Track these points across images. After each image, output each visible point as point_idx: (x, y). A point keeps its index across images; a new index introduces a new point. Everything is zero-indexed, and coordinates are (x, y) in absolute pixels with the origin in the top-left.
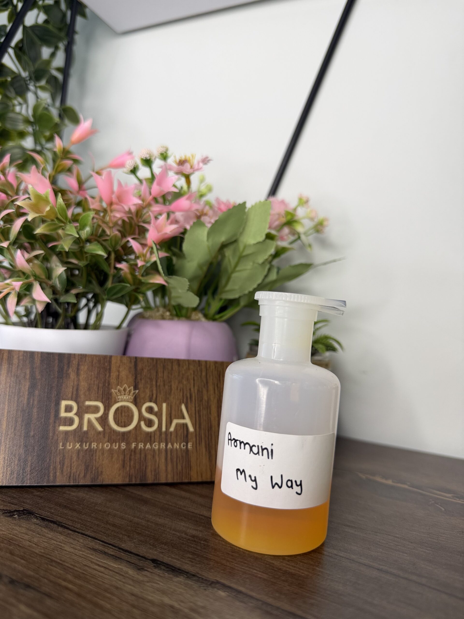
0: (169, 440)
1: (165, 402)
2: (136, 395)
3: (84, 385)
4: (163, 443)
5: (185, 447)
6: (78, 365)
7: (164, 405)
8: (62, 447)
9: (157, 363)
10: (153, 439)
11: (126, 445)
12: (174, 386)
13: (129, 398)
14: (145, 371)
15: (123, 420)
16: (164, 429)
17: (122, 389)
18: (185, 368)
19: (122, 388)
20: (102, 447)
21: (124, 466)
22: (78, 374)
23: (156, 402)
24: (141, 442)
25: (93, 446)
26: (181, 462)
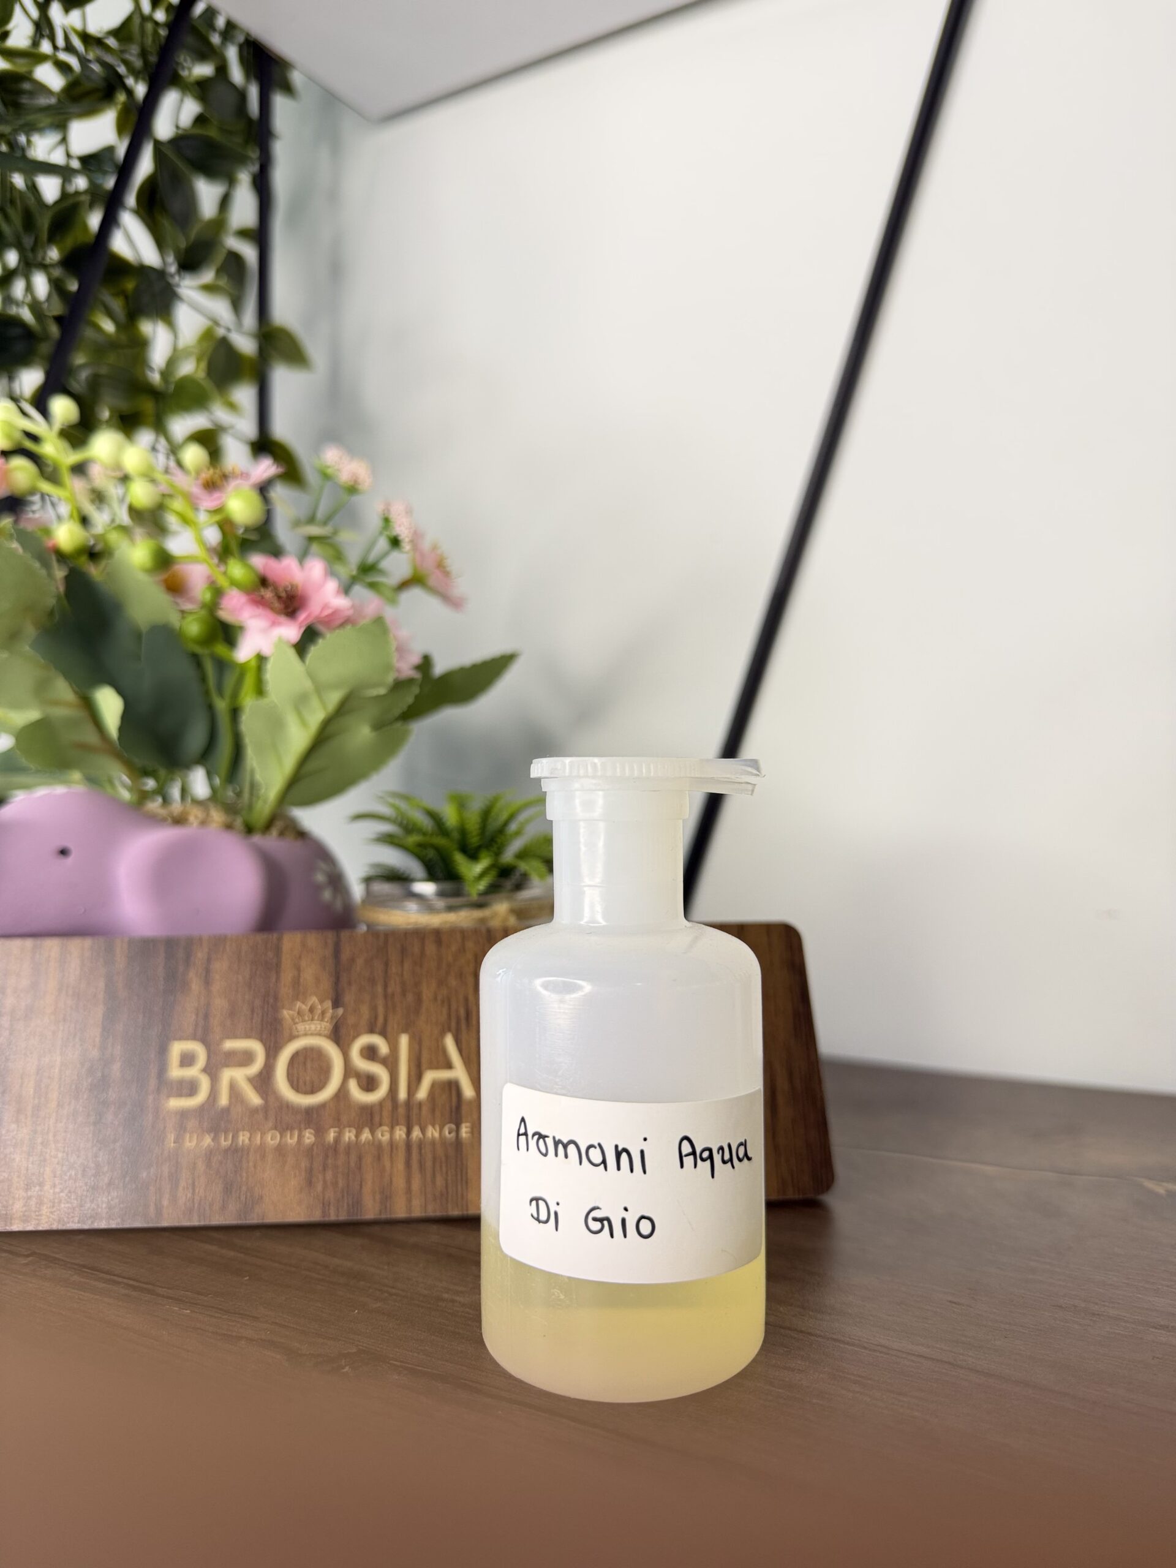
0: (414, 1118)
1: (405, 1031)
2: (340, 1018)
3: (220, 1004)
4: (401, 1126)
5: (453, 1135)
6: (209, 960)
7: (404, 1040)
8: (174, 1143)
9: (386, 942)
10: (377, 1119)
11: (315, 1136)
12: (427, 993)
13: (323, 1027)
14: (360, 962)
15: (308, 1078)
16: (402, 1094)
17: (305, 1008)
18: (454, 948)
19: (306, 1005)
20: (261, 1138)
21: (310, 1183)
22: (207, 982)
23: (383, 1034)
24: (350, 1126)
25: (241, 1138)
26: (444, 1169)
